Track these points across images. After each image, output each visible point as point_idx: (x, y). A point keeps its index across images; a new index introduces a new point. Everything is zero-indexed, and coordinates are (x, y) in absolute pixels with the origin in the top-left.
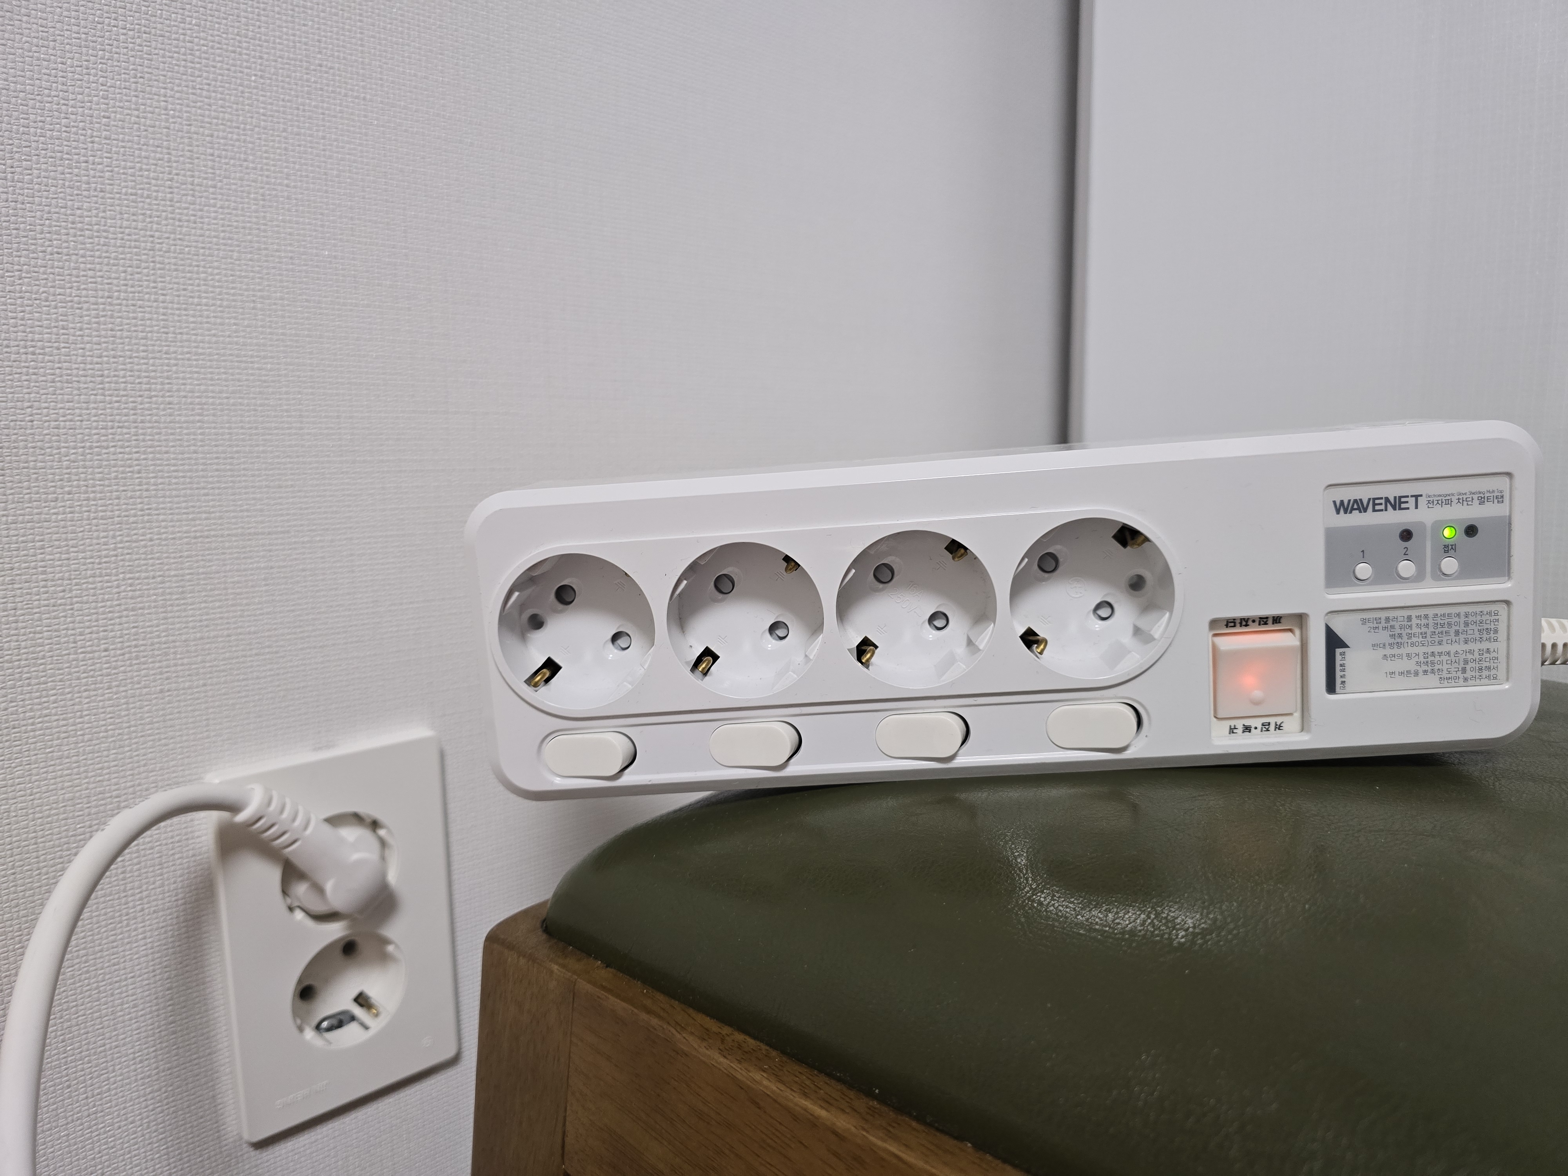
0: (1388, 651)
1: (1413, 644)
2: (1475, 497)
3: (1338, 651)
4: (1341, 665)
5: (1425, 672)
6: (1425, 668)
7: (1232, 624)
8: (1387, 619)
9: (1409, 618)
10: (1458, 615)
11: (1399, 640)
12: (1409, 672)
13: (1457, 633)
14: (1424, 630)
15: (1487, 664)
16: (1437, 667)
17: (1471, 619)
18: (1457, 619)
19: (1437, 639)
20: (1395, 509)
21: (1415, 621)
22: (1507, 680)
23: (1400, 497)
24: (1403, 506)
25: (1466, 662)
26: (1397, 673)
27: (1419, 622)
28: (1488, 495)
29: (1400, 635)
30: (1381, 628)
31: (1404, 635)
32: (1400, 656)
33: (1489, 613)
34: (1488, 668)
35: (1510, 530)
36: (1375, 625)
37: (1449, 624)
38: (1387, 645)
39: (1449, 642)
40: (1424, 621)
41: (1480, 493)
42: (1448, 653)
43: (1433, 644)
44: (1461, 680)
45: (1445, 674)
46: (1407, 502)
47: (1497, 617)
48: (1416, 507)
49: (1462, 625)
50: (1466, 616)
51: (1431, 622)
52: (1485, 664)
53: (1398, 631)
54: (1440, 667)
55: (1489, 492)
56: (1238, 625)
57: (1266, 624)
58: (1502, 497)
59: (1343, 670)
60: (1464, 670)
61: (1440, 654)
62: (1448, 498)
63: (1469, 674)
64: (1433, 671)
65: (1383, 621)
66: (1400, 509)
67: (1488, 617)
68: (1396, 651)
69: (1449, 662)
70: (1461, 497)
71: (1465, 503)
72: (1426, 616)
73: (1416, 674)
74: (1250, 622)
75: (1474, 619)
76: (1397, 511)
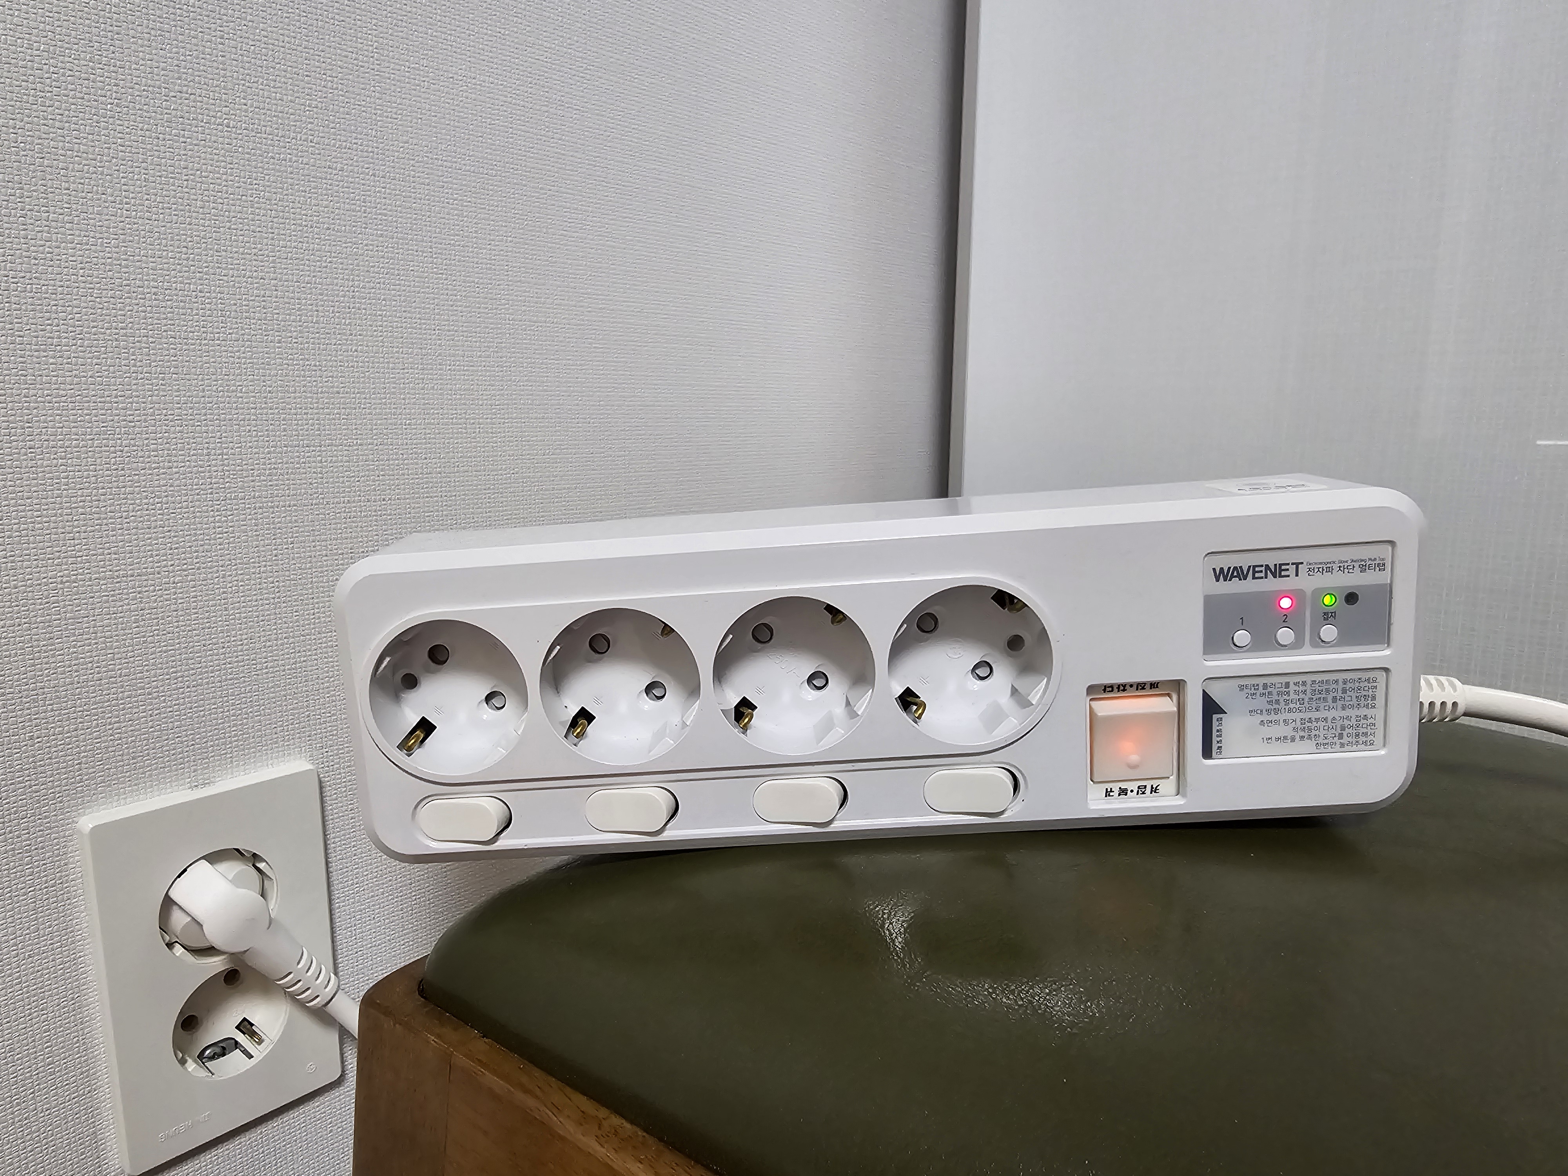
0: (1265, 717)
1: (1290, 710)
2: (1356, 565)
3: (1215, 717)
4: (1218, 731)
5: (1302, 737)
6: (1302, 734)
7: (1111, 689)
8: (1265, 686)
9: (1287, 685)
10: (1337, 681)
11: (1277, 706)
12: (1285, 738)
13: (1335, 699)
14: (1302, 696)
15: (1365, 730)
16: (1314, 733)
17: (1348, 685)
18: (1334, 686)
19: (1314, 705)
20: (1275, 577)
21: (1292, 687)
22: (1384, 746)
23: (1281, 565)
24: (1283, 573)
25: (1343, 728)
26: (1273, 739)
27: (1297, 688)
28: (1370, 562)
29: (1277, 702)
30: (1258, 694)
31: (1281, 701)
32: (1277, 722)
33: (1368, 680)
34: (1365, 734)
35: (1391, 598)
36: (1253, 691)
37: (1327, 691)
38: (1264, 711)
39: (1327, 708)
40: (1302, 688)
41: (1362, 561)
42: (1326, 719)
43: (1310, 710)
44: (1338, 746)
45: (1321, 740)
46: (1288, 570)
47: (1375, 684)
48: (1297, 575)
49: (1340, 691)
50: (1345, 683)
51: (1308, 688)
52: (1362, 730)
53: (1275, 697)
54: (1317, 733)
55: (1370, 559)
56: (1116, 690)
57: (1143, 688)
58: (1384, 565)
59: (1220, 736)
60: (1341, 736)
61: (1317, 720)
62: (1328, 565)
63: (1345, 740)
64: (1309, 737)
65: (1261, 688)
66: (1281, 576)
67: (1366, 684)
68: (1273, 717)
69: (1326, 728)
70: (1341, 565)
71: (1346, 571)
72: (1304, 683)
73: (1293, 739)
74: (1127, 687)
75: (1351, 685)
76: (1278, 579)
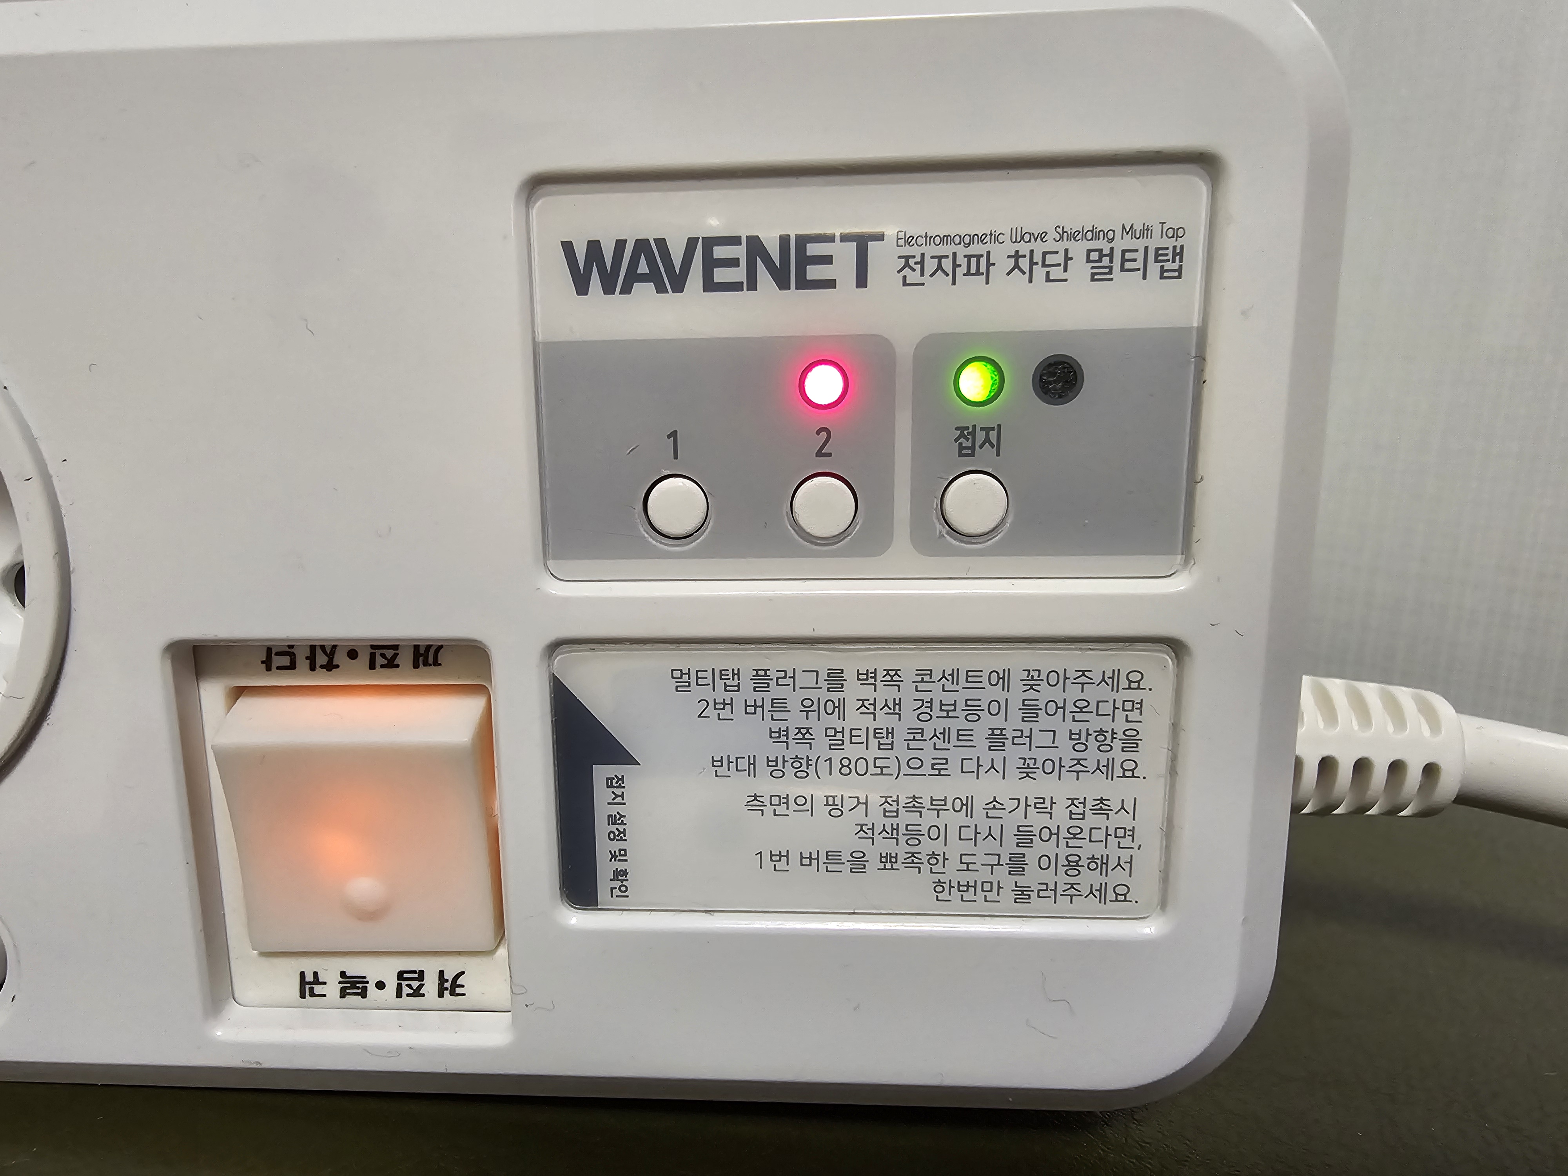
0: (766, 786)
1: (847, 767)
2: (1078, 249)
3: (601, 773)
4: (612, 820)
5: (888, 860)
6: (889, 847)
7: (285, 661)
8: (761, 679)
9: (836, 679)
10: (1003, 678)
11: (802, 751)
12: (833, 857)
13: (997, 739)
14: (884, 721)
15: (1098, 850)
16: (926, 847)
17: (1045, 693)
18: (997, 693)
19: (928, 755)
20: (783, 283)
21: (853, 691)
22: (1163, 905)
23: (803, 241)
24: (814, 272)
25: (1025, 837)
26: (795, 858)
27: (867, 692)
28: (1128, 242)
29: (804, 734)
30: (739, 707)
31: (818, 732)
32: (805, 804)
33: (1112, 680)
34: (1101, 864)
35: (1200, 381)
36: (720, 695)
37: (973, 709)
38: (761, 763)
39: (971, 766)
40: (885, 693)
41: (1096, 234)
42: (967, 805)
43: (914, 768)
44: (1008, 895)
45: (952, 872)
47: (1136, 696)
48: (862, 281)
49: (1016, 714)
50: (1032, 681)
51: (908, 695)
52: (1087, 850)
53: (795, 719)
54: (938, 847)
55: (1128, 230)
56: (302, 663)
57: (391, 664)
58: (1179, 253)
59: (620, 836)
60: (1017, 864)
61: (939, 806)
62: (976, 249)
63: (1032, 877)
64: (913, 860)
65: (747, 684)
66: (804, 284)
67: (1104, 692)
68: (792, 787)
69: (968, 833)
70: (1024, 248)
71: (1039, 272)
72: (893, 677)
73: (858, 864)
74: (340, 658)
75: (1056, 694)
76: (793, 294)
